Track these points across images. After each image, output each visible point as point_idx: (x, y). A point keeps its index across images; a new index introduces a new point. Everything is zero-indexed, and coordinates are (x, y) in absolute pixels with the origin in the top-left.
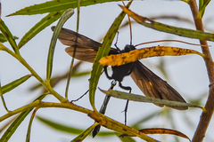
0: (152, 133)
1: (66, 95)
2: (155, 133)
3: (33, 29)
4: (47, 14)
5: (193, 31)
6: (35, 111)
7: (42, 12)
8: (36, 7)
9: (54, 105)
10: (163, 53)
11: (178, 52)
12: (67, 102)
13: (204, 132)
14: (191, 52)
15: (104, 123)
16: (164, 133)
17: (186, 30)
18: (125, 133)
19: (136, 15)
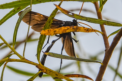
0: (72, 77)
1: (24, 55)
2: (74, 77)
3: (5, 17)
4: (13, 8)
5: (96, 19)
6: (6, 64)
7: (10, 7)
8: (7, 4)
9: (17, 61)
10: (78, 30)
11: (87, 30)
12: (24, 59)
13: (102, 77)
14: (95, 31)
15: (45, 71)
16: (79, 77)
17: (92, 19)
18: (57, 76)
19: (64, 10)
